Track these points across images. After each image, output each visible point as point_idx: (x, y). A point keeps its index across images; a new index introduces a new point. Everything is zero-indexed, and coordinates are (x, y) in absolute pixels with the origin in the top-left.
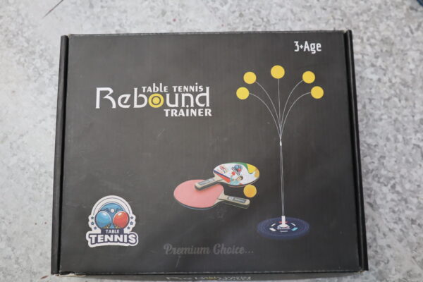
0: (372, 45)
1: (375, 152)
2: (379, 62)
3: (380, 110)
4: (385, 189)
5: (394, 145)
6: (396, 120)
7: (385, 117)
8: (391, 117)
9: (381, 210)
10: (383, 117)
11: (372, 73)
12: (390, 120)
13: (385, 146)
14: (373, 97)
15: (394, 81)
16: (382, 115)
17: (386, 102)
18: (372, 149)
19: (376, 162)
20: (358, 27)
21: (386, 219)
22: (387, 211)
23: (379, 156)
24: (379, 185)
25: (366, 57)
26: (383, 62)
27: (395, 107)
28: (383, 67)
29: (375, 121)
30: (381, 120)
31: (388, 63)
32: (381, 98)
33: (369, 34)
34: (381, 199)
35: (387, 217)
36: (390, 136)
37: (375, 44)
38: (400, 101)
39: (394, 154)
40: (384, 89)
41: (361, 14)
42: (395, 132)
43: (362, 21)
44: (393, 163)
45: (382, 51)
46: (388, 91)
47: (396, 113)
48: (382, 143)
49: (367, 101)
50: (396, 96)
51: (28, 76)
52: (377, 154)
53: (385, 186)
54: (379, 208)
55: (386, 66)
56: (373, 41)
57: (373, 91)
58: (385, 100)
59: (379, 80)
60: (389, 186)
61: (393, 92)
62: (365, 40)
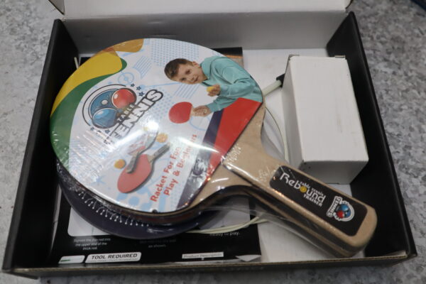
0: (382, 43)
1: (399, 141)
2: (392, 57)
3: (399, 100)
4: (416, 181)
5: (419, 135)
6: (417, 111)
7: (405, 107)
8: (411, 108)
9: (414, 204)
10: (403, 107)
11: (386, 67)
12: (411, 110)
13: (409, 135)
14: (390, 88)
15: (410, 74)
16: (401, 105)
17: (404, 93)
18: (395, 139)
19: (402, 152)
20: (367, 27)
21: (422, 215)
22: (422, 205)
23: (404, 146)
24: (408, 176)
25: (378, 53)
26: (396, 57)
27: (415, 98)
28: (397, 62)
29: (395, 110)
30: (401, 110)
31: (402, 58)
32: (398, 89)
33: (378, 33)
34: (412, 192)
35: (422, 212)
36: (413, 126)
37: (386, 42)
38: (419, 93)
39: (420, 144)
40: (401, 81)
41: (369, 17)
42: (418, 123)
43: (370, 22)
44: (421, 153)
45: (393, 48)
46: (405, 83)
47: (417, 104)
48: (405, 132)
49: (384, 92)
50: (414, 88)
51: (25, 59)
52: (400, 143)
53: (415, 177)
54: (411, 202)
55: (400, 61)
56: (383, 39)
57: (389, 83)
58: (403, 91)
59: (394, 73)
60: (420, 178)
61: (410, 84)
62: (375, 38)
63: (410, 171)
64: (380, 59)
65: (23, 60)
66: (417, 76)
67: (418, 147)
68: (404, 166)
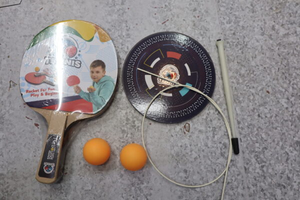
63: (258, 160)
64: (285, 97)
65: (106, 3)
66: (297, 116)
67: (270, 151)
68: (257, 156)
